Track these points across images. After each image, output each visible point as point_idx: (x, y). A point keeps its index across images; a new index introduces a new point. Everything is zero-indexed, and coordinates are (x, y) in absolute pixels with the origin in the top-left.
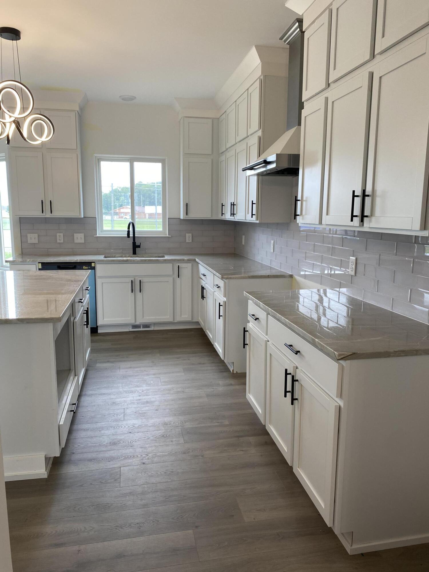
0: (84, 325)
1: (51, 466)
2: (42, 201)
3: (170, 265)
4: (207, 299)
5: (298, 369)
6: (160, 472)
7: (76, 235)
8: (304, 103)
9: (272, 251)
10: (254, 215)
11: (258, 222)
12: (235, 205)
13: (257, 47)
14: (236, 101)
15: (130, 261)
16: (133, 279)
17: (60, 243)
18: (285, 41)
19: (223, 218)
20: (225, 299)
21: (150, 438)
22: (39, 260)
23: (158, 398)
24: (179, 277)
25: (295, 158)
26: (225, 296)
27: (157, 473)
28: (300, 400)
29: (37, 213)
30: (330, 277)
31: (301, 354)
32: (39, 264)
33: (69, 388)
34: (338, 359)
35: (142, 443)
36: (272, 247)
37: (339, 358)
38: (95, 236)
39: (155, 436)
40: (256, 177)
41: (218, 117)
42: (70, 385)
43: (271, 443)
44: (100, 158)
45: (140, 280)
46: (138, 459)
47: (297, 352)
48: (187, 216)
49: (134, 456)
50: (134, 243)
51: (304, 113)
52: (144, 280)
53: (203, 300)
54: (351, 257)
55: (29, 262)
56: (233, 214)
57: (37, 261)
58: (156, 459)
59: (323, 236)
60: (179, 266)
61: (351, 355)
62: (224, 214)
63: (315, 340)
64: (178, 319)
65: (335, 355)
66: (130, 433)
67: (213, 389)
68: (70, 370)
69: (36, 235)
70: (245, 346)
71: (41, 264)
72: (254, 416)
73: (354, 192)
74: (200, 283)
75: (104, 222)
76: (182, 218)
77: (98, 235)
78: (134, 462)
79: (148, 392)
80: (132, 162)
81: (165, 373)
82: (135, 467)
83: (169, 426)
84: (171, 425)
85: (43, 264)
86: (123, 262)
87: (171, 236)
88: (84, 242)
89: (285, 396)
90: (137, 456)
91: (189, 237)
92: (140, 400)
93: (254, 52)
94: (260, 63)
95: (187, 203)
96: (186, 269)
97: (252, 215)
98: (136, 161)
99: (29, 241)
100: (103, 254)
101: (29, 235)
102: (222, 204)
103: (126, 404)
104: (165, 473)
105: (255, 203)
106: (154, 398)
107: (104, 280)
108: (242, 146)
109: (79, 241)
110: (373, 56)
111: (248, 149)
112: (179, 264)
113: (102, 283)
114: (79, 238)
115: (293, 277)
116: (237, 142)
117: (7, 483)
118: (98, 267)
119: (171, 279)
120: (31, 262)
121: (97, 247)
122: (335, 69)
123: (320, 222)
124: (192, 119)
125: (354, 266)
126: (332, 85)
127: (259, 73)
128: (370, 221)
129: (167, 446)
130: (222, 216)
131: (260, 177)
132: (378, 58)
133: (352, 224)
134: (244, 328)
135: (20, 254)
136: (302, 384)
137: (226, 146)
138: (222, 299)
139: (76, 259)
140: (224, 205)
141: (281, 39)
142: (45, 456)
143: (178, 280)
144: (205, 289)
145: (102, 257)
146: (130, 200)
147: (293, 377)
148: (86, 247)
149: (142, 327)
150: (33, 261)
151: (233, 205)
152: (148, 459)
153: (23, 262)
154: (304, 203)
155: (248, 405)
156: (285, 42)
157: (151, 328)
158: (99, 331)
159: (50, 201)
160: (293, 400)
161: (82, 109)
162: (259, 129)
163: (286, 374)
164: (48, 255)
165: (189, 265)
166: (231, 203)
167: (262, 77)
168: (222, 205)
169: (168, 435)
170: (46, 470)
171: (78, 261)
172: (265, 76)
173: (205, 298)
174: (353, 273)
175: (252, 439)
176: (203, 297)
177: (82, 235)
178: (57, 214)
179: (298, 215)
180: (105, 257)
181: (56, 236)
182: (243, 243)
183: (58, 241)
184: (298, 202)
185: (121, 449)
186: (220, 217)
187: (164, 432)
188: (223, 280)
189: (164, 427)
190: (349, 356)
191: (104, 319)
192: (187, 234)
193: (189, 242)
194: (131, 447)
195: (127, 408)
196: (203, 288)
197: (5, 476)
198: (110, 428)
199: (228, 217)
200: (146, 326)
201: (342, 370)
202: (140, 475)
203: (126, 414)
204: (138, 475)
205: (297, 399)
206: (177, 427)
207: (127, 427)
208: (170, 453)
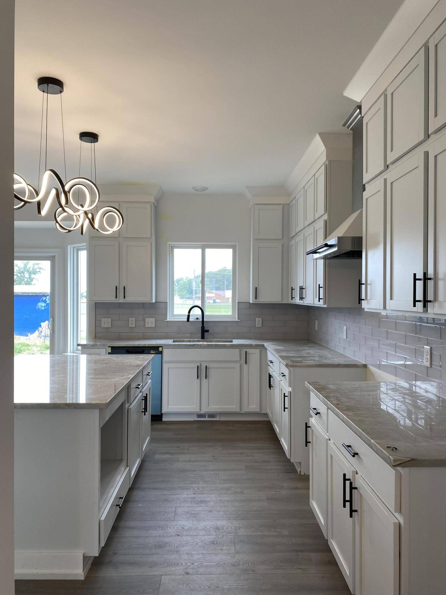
0: (142, 412)
1: (90, 566)
2: (116, 287)
3: (238, 350)
4: (275, 388)
5: (358, 474)
6: (204, 586)
7: (147, 320)
8: (366, 185)
9: (345, 337)
10: (322, 299)
11: (326, 306)
12: (304, 289)
13: (321, 135)
14: (304, 187)
15: (196, 346)
16: (199, 365)
17: (132, 327)
18: (348, 127)
19: (293, 302)
20: (290, 389)
21: (198, 544)
22: (109, 344)
23: (214, 498)
24: (246, 364)
25: (358, 241)
26: (290, 386)
27: (200, 587)
28: (359, 511)
29: (111, 298)
30: (405, 368)
31: (359, 457)
32: (109, 348)
33: (118, 479)
34: (393, 465)
35: (190, 549)
36: (345, 333)
37: (395, 464)
38: (165, 320)
39: (204, 542)
40: (322, 261)
41: (288, 203)
42: (119, 476)
43: (333, 563)
44: (173, 246)
45: (206, 366)
46: (182, 568)
47: (355, 454)
48: (256, 300)
49: (178, 564)
50: (203, 327)
51: (365, 194)
52: (210, 365)
53: (270, 389)
54: (425, 347)
55: (99, 346)
56: (301, 298)
57: (107, 345)
58: (201, 570)
59: (396, 322)
60: (246, 351)
61: (409, 461)
62: (294, 298)
63: (371, 441)
64: (245, 409)
65: (390, 459)
66: (178, 535)
67: (276, 491)
68: (122, 459)
69: (110, 320)
70: (308, 444)
71: (110, 348)
72: (316, 526)
73: (415, 275)
74: (268, 371)
75: (175, 306)
76: (251, 302)
77: (168, 320)
78: (177, 571)
79: (204, 490)
80: (203, 248)
81: (226, 470)
82: (178, 577)
83: (221, 531)
84: (223, 530)
85: (113, 348)
86: (190, 347)
87: (240, 320)
88: (154, 326)
89: (344, 506)
90: (182, 564)
91: (258, 322)
92: (194, 498)
93: (318, 139)
94: (324, 150)
95: (256, 288)
96: (254, 354)
97: (319, 299)
98: (207, 248)
99: (103, 326)
100: (173, 339)
101: (103, 320)
102: (292, 287)
103: (179, 502)
104: (209, 587)
105: (322, 286)
106: (209, 497)
107: (171, 365)
108: (310, 230)
109: (150, 326)
110: (427, 136)
111: (316, 232)
112: (247, 350)
113: (168, 368)
114: (150, 322)
115: (367, 367)
116: (305, 226)
117: (16, 581)
118: (166, 352)
119: (238, 365)
120: (102, 346)
121: (167, 332)
122: (392, 151)
123: (385, 308)
124: (263, 206)
125: (429, 357)
126: (390, 166)
127: (324, 159)
128: (434, 307)
129: (215, 555)
130: (292, 300)
131: (327, 260)
132: (433, 137)
133: (415, 309)
134: (306, 424)
135: (93, 338)
136: (362, 494)
137: (296, 230)
138: (287, 389)
139: (144, 344)
140: (294, 289)
141: (344, 125)
142: (83, 554)
143: (245, 367)
144: (272, 377)
145: (170, 342)
146: (201, 285)
147: (351, 484)
148: (156, 332)
149: (207, 417)
150: (103, 345)
151: (302, 289)
152: (193, 568)
153: (93, 346)
154: (369, 287)
155: (311, 514)
156: (348, 129)
157: (217, 418)
158: (164, 419)
159: (124, 287)
160: (352, 511)
161: (158, 201)
162: (324, 212)
163: (345, 480)
164: (120, 339)
165: (257, 351)
166: (300, 287)
167: (327, 163)
168: (292, 289)
169: (218, 542)
170: (83, 571)
171: (147, 346)
172: (330, 162)
173: (272, 387)
174: (428, 364)
175: (313, 556)
176: (270, 386)
177: (153, 320)
178: (130, 299)
179: (363, 300)
180: (174, 342)
181: (129, 320)
182: (316, 329)
183: (130, 326)
184: (363, 285)
185: (166, 553)
186: (290, 301)
187: (215, 538)
188: (288, 369)
189: (215, 532)
190: (407, 462)
191: (169, 407)
192: (256, 318)
193: (259, 326)
194: (177, 552)
195: (179, 507)
196: (270, 376)
197: (15, 573)
198: (158, 528)
199: (297, 301)
200: (211, 415)
201: (399, 479)
202: (182, 587)
203: (177, 513)
204: (179, 587)
205: (356, 511)
206: (230, 533)
207: (176, 528)
208: (218, 563)
